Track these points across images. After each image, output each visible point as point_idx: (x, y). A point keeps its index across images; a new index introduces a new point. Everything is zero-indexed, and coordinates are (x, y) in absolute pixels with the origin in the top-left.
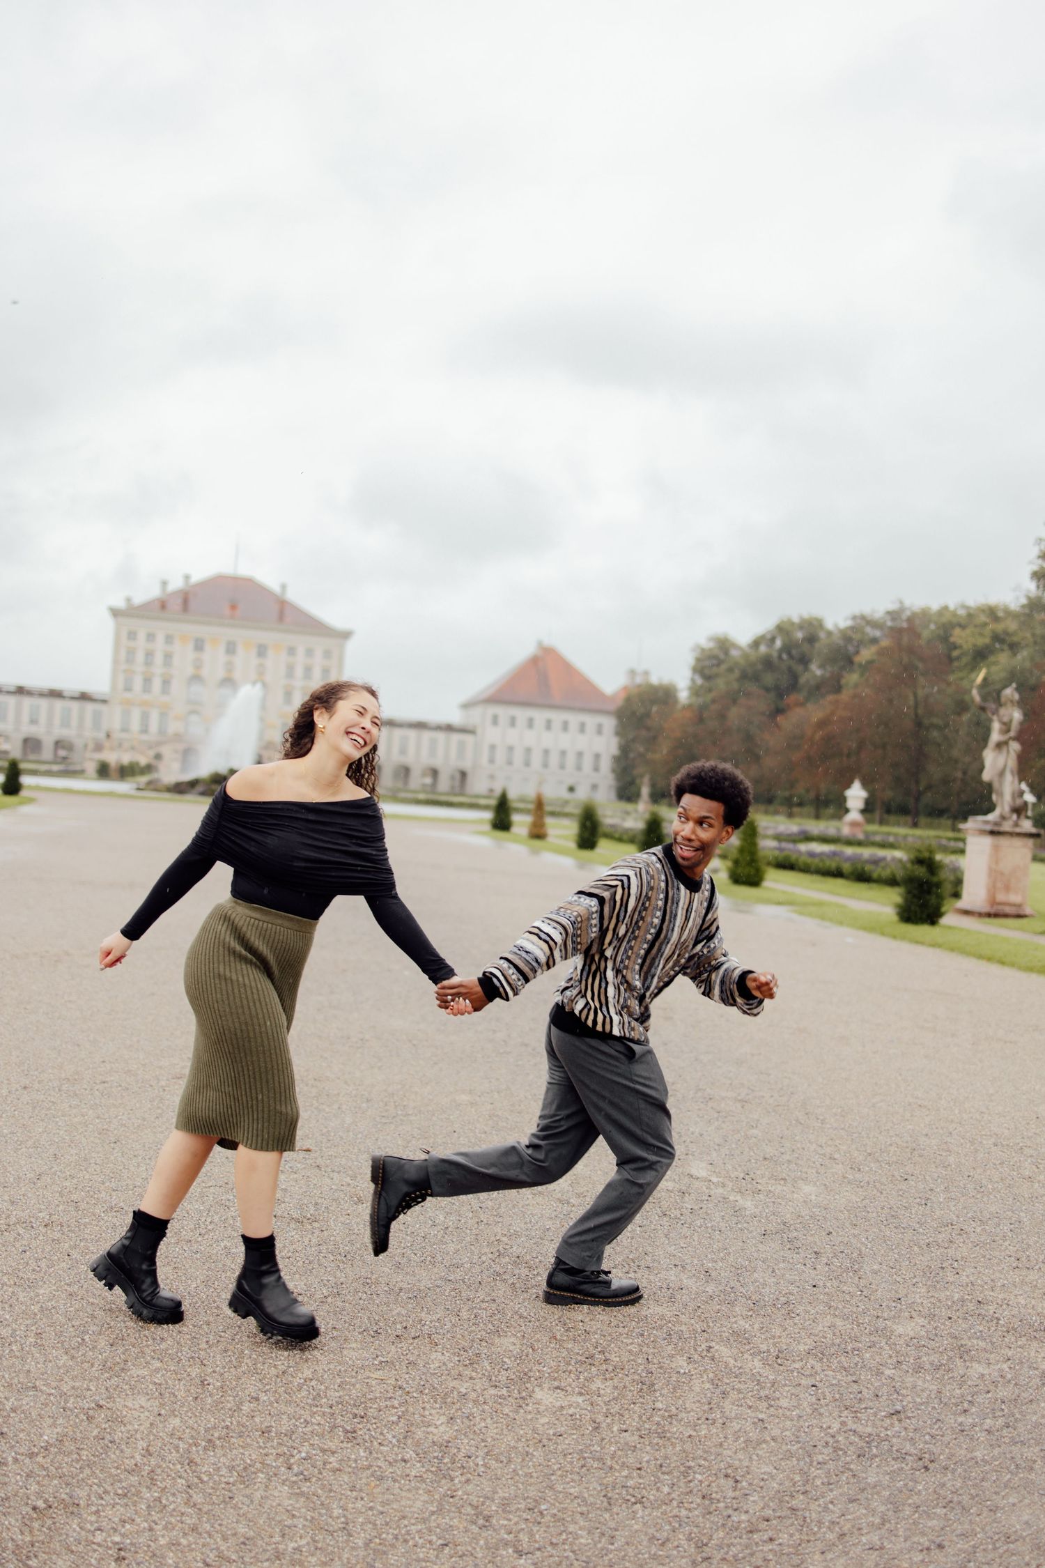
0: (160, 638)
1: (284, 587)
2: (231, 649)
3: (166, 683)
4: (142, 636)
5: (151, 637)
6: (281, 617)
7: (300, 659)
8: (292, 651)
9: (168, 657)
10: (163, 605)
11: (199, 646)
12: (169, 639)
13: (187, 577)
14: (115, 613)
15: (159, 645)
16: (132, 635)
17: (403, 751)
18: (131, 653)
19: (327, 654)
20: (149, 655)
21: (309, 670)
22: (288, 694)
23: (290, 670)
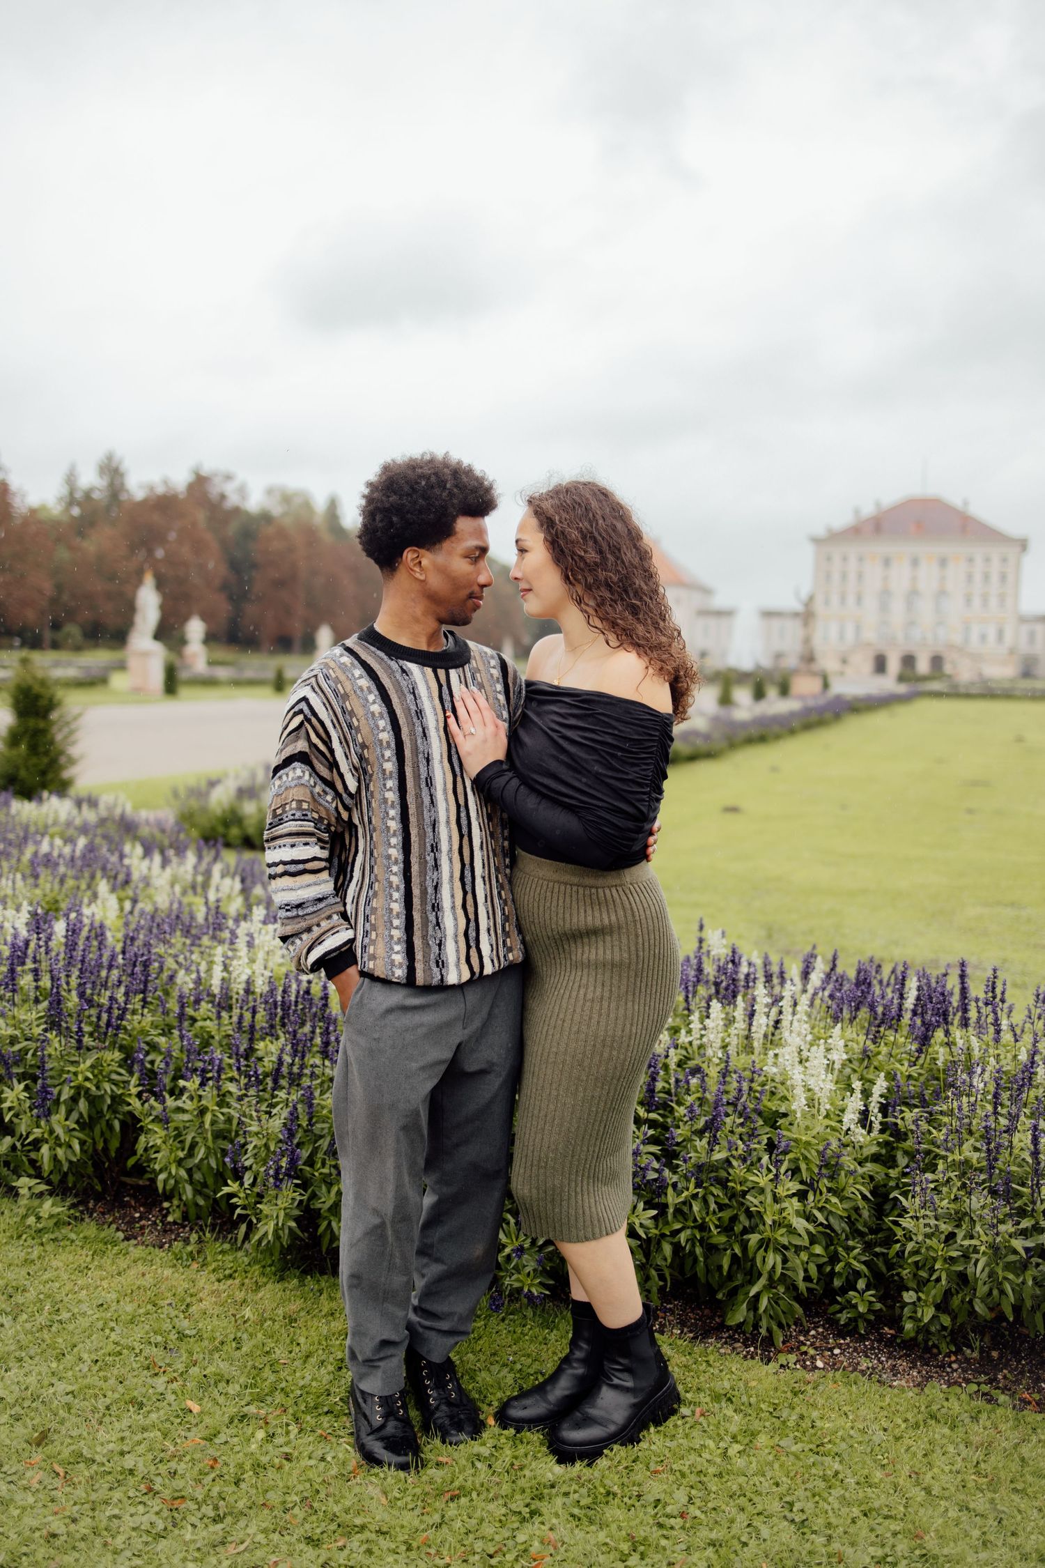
0: (854, 560)
2: (915, 562)
3: (859, 599)
4: (837, 560)
5: (845, 559)
6: (964, 530)
7: (979, 566)
8: (972, 561)
9: (860, 576)
10: (857, 529)
11: (887, 562)
12: (861, 559)
13: (879, 504)
14: (816, 541)
15: (853, 565)
16: (829, 559)
18: (828, 577)
19: (1005, 562)
20: (844, 576)
21: (986, 577)
22: (968, 600)
23: (970, 578)
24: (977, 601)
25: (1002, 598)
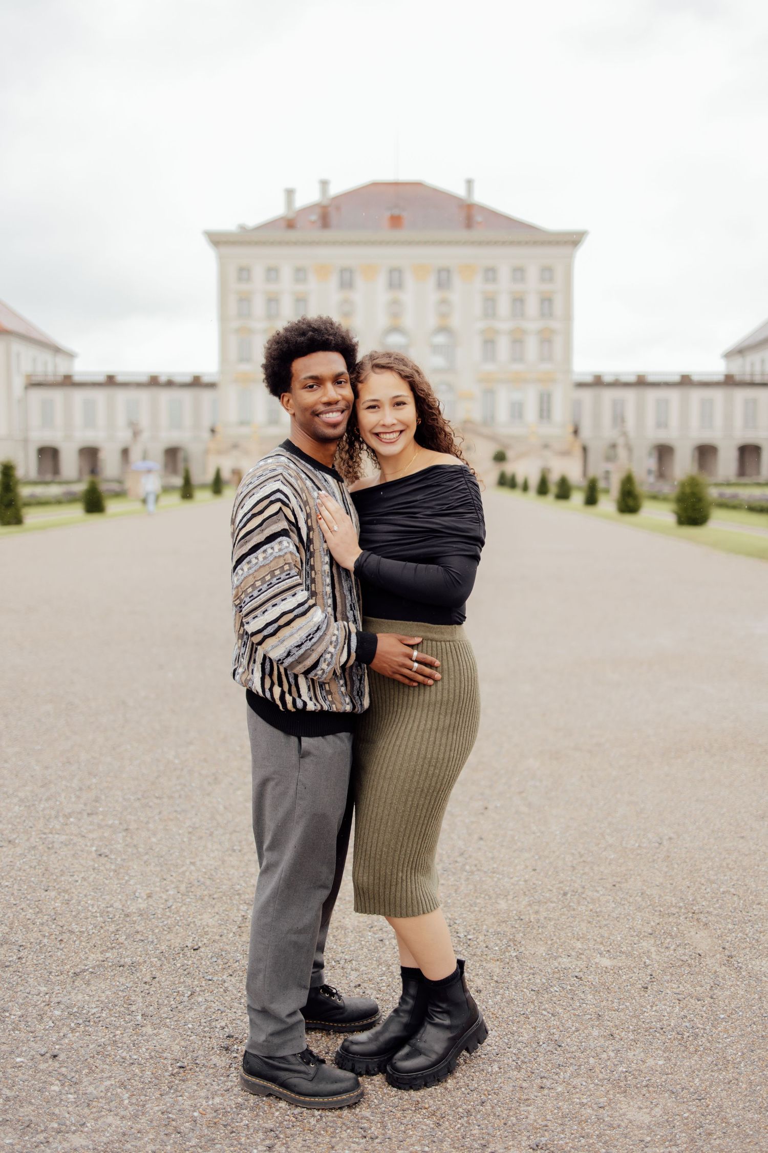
0: (287, 273)
1: (469, 183)
2: (395, 281)
4: (258, 273)
5: (272, 273)
6: (469, 223)
7: (505, 283)
8: (491, 274)
10: (290, 224)
12: (300, 274)
13: (324, 184)
14: (217, 240)
15: (286, 285)
16: (244, 273)
17: (662, 424)
18: (245, 299)
19: (547, 273)
20: (272, 301)
21: (518, 301)
22: (489, 343)
23: (490, 301)
24: (503, 346)
25: (546, 338)
